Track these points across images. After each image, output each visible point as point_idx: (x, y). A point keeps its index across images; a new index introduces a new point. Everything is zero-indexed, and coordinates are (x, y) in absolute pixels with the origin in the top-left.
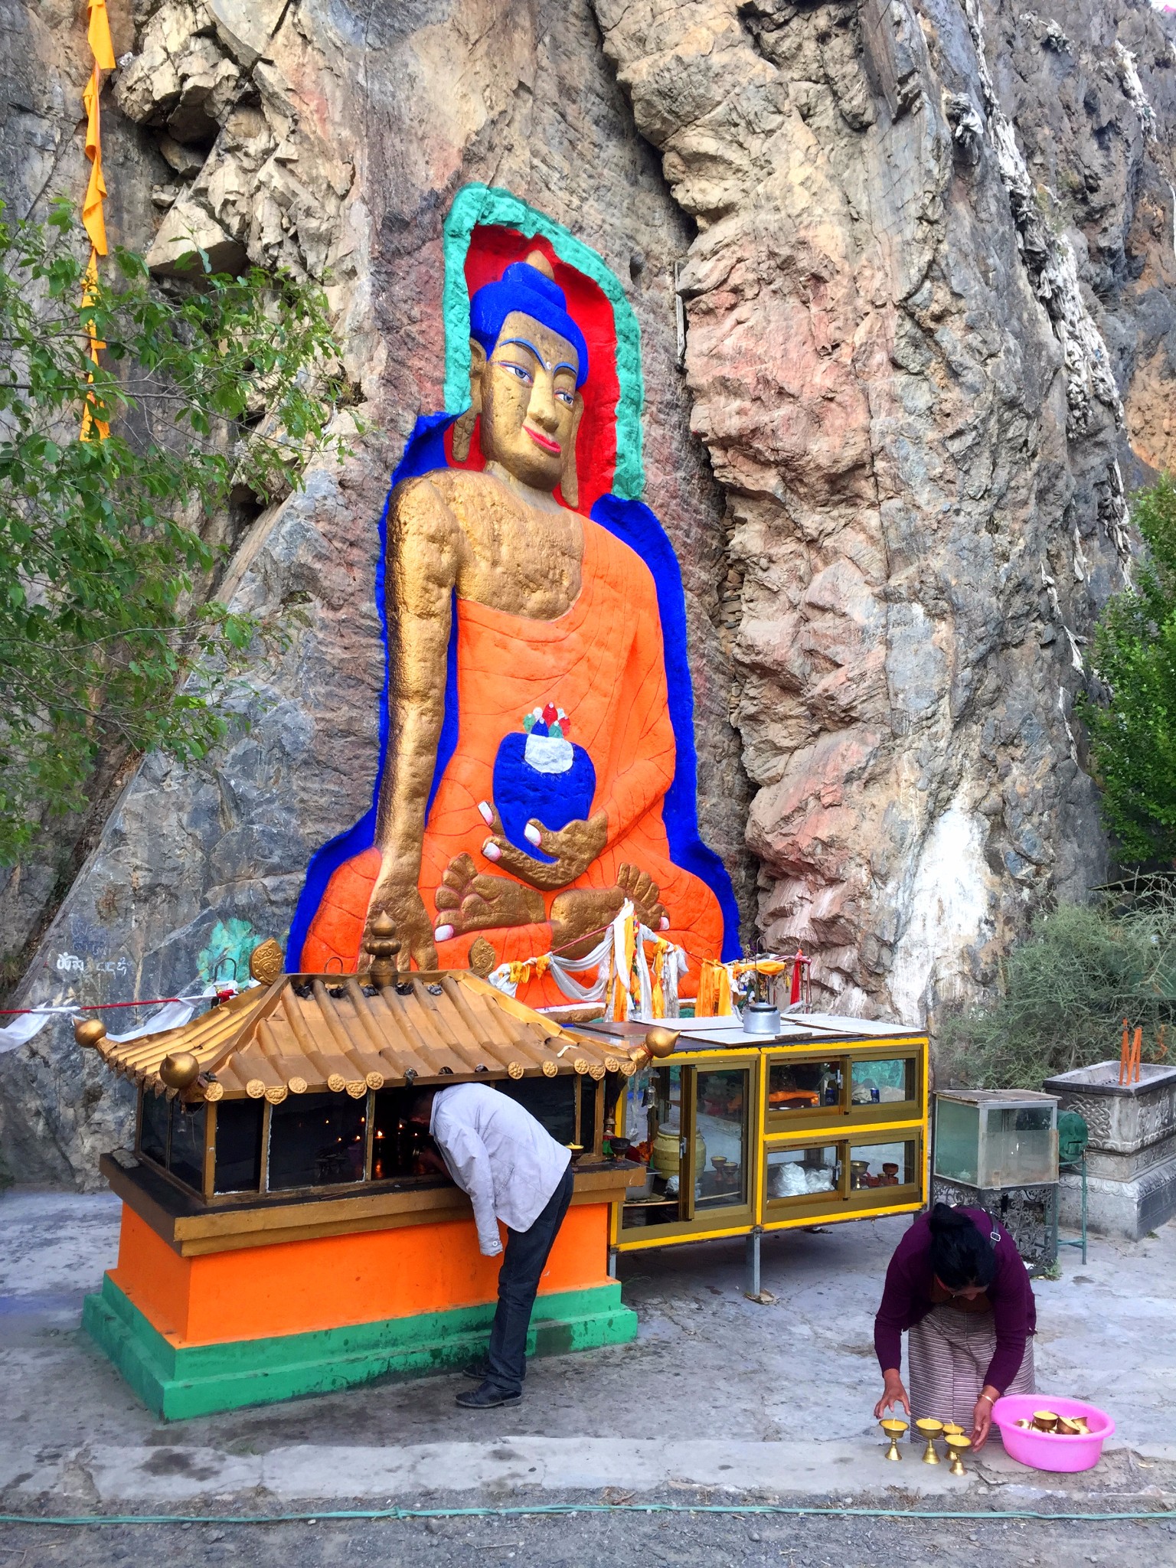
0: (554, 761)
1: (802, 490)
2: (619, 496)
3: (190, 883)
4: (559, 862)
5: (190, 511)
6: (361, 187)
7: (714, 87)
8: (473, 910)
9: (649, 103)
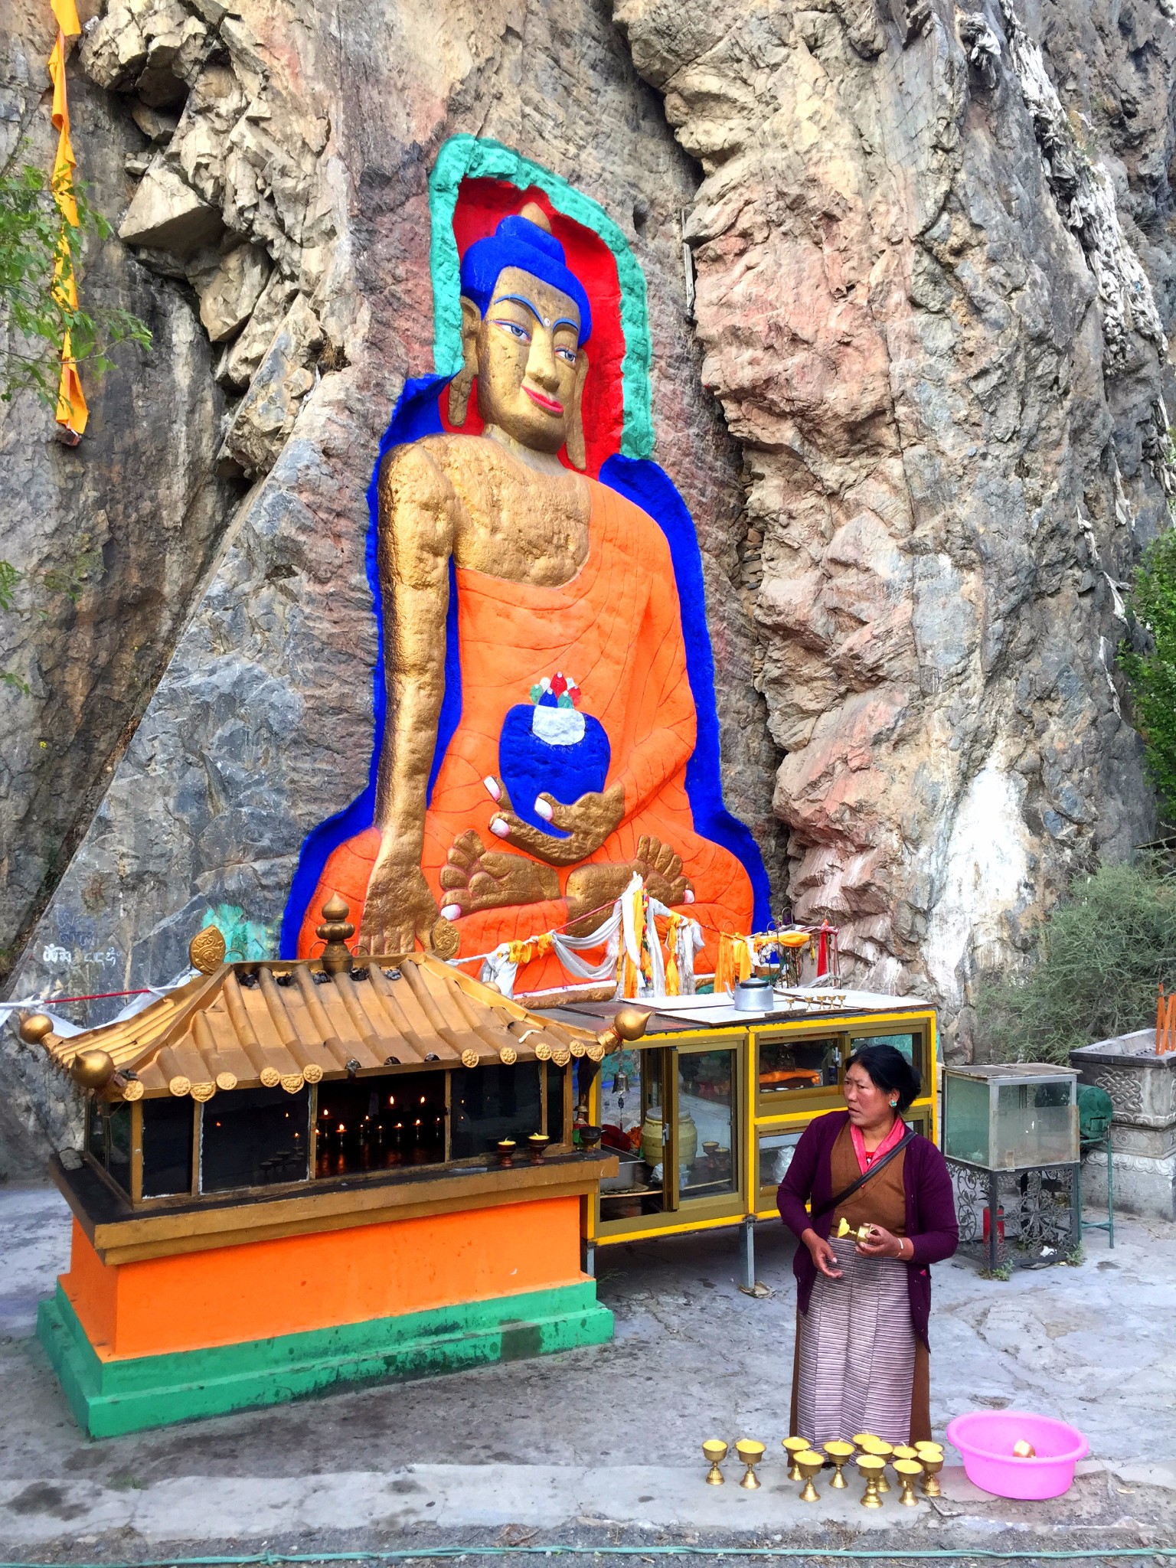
0: (564, 732)
1: (820, 441)
2: (628, 455)
3: (178, 870)
4: (573, 837)
5: (175, 488)
6: (338, 143)
7: (715, 22)
8: (482, 889)
9: (646, 42)
